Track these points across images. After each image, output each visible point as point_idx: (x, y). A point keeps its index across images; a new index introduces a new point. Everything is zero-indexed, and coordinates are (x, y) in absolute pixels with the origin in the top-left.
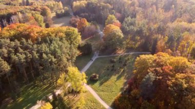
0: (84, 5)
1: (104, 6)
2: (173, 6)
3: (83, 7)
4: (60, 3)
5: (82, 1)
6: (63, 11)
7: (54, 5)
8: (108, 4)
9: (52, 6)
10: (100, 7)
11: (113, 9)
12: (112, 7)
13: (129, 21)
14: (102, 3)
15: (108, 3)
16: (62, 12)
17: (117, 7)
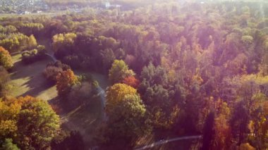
0: (71, 40)
1: (105, 40)
2: (211, 37)
3: (71, 43)
4: (32, 37)
5: (68, 34)
6: (36, 51)
7: (19, 40)
8: (112, 38)
9: (17, 42)
10: (98, 42)
11: (120, 46)
12: (119, 43)
13: (153, 74)
14: (102, 37)
15: (110, 36)
16: (33, 53)
17: (127, 42)
